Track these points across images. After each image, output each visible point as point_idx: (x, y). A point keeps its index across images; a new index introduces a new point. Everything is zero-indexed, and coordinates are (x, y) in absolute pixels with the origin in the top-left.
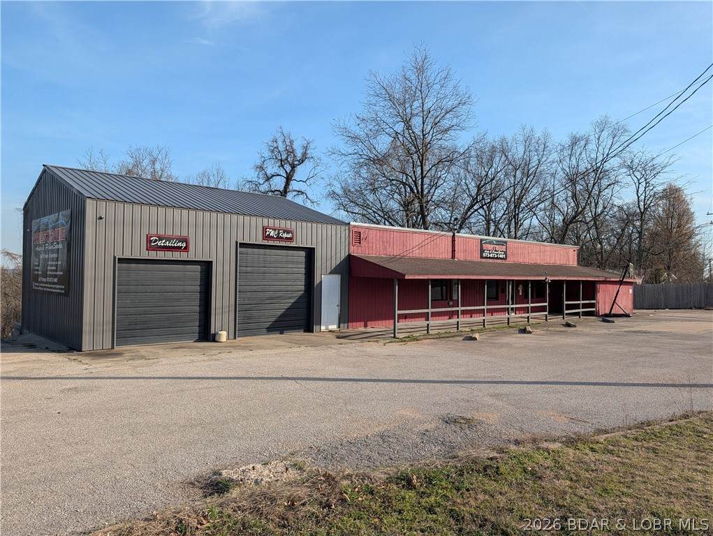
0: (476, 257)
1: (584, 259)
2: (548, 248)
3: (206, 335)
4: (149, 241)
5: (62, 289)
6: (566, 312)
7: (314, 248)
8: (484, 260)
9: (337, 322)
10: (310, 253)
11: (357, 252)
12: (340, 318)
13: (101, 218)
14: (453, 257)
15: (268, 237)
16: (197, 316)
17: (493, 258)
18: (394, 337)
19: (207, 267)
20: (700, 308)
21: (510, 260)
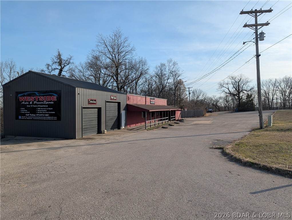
0: (149, 104)
1: (168, 104)
2: (162, 100)
3: (99, 132)
4: (89, 101)
5: (56, 118)
6: (171, 119)
7: (120, 102)
8: (151, 104)
9: (124, 126)
10: (119, 104)
11: (128, 103)
12: (125, 125)
13: (79, 94)
14: (146, 104)
15: (111, 99)
16: (97, 125)
17: (152, 104)
18: (146, 129)
19: (99, 109)
20: (193, 117)
21: (156, 104)
